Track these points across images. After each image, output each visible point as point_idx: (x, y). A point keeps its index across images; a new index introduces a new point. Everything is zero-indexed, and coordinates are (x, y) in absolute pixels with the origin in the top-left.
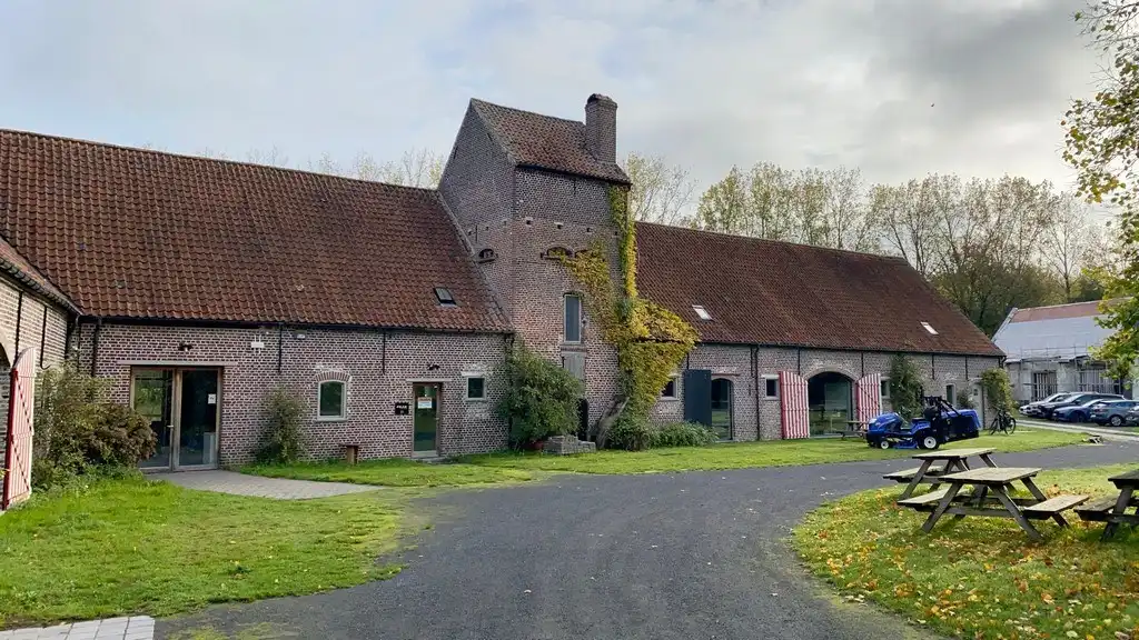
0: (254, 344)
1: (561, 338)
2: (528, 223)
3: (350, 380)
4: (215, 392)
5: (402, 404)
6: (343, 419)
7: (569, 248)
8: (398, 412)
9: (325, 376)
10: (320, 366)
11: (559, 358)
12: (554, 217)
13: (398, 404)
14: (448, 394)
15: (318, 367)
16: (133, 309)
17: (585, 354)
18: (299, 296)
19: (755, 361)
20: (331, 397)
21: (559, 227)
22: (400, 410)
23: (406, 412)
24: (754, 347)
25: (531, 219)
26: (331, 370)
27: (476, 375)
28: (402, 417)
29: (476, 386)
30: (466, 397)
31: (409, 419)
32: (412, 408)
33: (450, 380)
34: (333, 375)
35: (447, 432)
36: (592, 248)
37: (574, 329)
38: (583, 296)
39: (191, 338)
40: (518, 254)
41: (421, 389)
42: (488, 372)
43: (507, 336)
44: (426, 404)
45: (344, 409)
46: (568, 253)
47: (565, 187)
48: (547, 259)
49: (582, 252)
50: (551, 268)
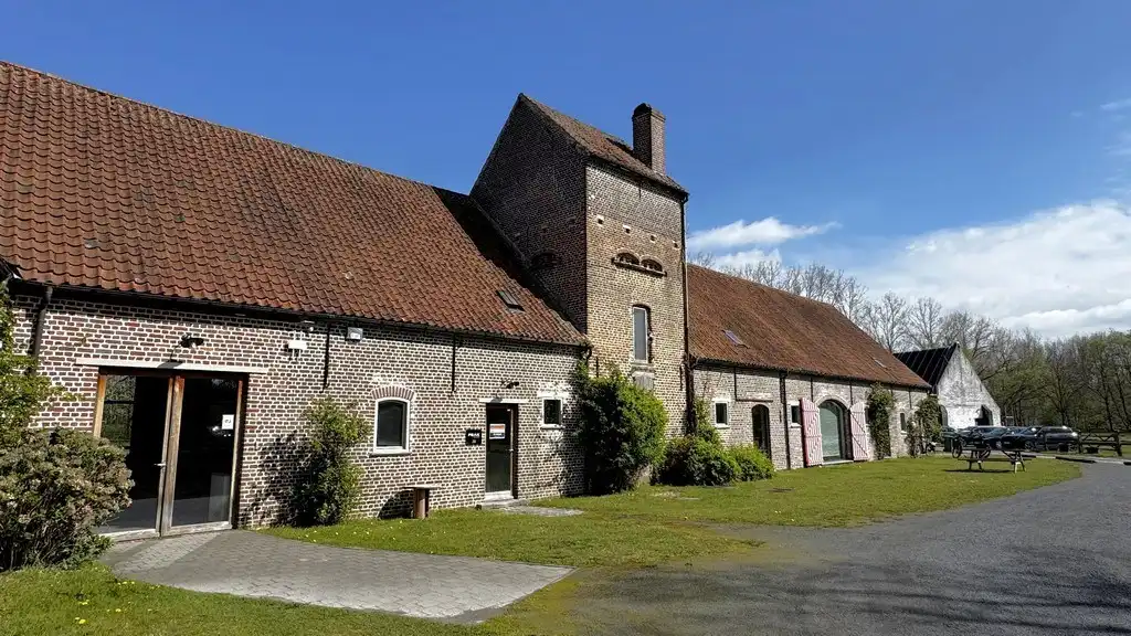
0: (293, 344)
1: (631, 356)
2: (600, 222)
3: (414, 399)
4: (233, 412)
5: (473, 431)
6: (407, 451)
7: (637, 255)
8: (469, 441)
9: (386, 392)
10: (377, 378)
12: (622, 220)
13: (469, 431)
14: (523, 418)
15: (375, 379)
16: (111, 278)
17: (651, 375)
18: (347, 285)
19: (783, 388)
20: (393, 421)
21: (628, 231)
22: (472, 438)
23: (479, 442)
24: (782, 374)
25: (602, 218)
26: (392, 384)
27: (551, 396)
28: (474, 448)
29: (552, 408)
30: (542, 424)
31: (480, 452)
32: (484, 436)
33: (526, 401)
34: (393, 391)
35: (524, 466)
36: (656, 258)
37: (646, 350)
38: (648, 309)
39: (201, 330)
40: (591, 258)
41: (497, 412)
42: (563, 394)
43: (581, 350)
44: (498, 430)
45: (409, 438)
46: (635, 261)
47: (632, 188)
48: (620, 266)
49: (645, 262)
50: (621, 276)
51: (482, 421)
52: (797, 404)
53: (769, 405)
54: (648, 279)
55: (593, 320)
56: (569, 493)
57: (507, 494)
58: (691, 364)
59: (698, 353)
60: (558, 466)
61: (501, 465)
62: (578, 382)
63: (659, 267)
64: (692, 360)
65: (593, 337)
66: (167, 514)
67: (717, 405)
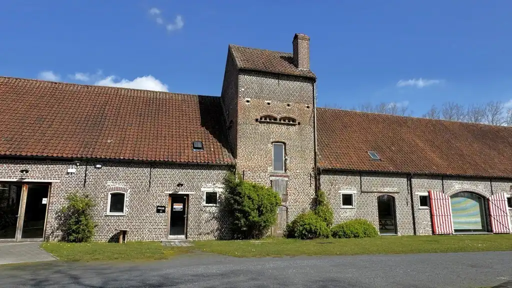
0: (70, 171)
1: (270, 169)
2: (248, 101)
3: (129, 192)
4: (47, 197)
5: (161, 207)
6: (124, 214)
7: (275, 115)
8: (158, 211)
9: (115, 189)
10: (109, 183)
11: (269, 181)
12: (264, 98)
13: (159, 206)
14: (192, 201)
15: (108, 184)
17: (286, 179)
19: (410, 184)
20: (117, 201)
21: (269, 104)
22: (161, 210)
23: (164, 211)
24: (409, 176)
25: (249, 99)
26: (117, 186)
27: (211, 190)
28: (161, 214)
29: (211, 198)
30: (204, 203)
31: (167, 215)
32: (168, 209)
33: (193, 193)
34: (117, 189)
35: (192, 224)
36: (291, 116)
37: (280, 163)
38: (284, 143)
39: (28, 167)
40: (240, 120)
41: (176, 198)
42: (219, 189)
43: (231, 168)
44: (178, 207)
45: (125, 208)
46: (275, 119)
47: (272, 81)
48: (260, 122)
49: (284, 119)
50: (262, 127)
51: (166, 202)
52: (426, 194)
53: (396, 196)
54: (284, 128)
55: (240, 151)
56: (221, 238)
57: (183, 237)
58: (319, 172)
59: (322, 165)
60: (215, 225)
61: (178, 222)
62: (227, 182)
63: (294, 120)
64: (319, 169)
65: (241, 163)
66: (19, 235)
67: (343, 195)
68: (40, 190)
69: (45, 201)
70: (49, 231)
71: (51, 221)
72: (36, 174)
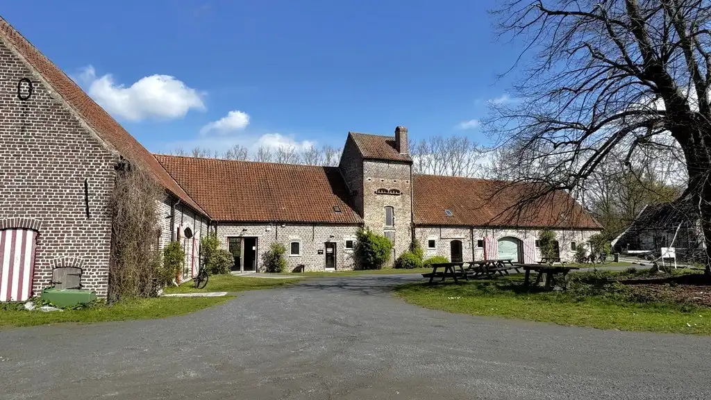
0: (268, 229)
1: (384, 225)
2: (369, 180)
3: (301, 241)
4: (255, 246)
6: (300, 255)
7: (387, 189)
8: (319, 253)
9: (293, 240)
10: (290, 236)
11: (383, 233)
12: (380, 177)
13: (319, 250)
14: (338, 247)
16: (228, 218)
17: (394, 231)
18: (284, 212)
19: (472, 233)
20: (295, 247)
21: (383, 181)
22: (320, 253)
23: (322, 253)
24: (471, 228)
25: (370, 178)
26: (295, 238)
27: (349, 239)
28: (320, 255)
29: (349, 244)
30: (345, 248)
31: (324, 256)
32: (324, 252)
33: (339, 241)
34: (295, 240)
35: (338, 261)
36: (396, 188)
37: (390, 221)
38: (393, 208)
39: (247, 228)
40: (365, 193)
41: (328, 245)
42: (354, 239)
43: (361, 225)
44: (330, 250)
45: (300, 252)
46: (387, 191)
47: (386, 165)
48: (378, 194)
49: (392, 190)
50: (378, 197)
51: (323, 247)
52: (482, 239)
53: (462, 240)
54: (392, 197)
55: (366, 214)
56: (355, 269)
57: (333, 269)
58: (414, 226)
59: (417, 221)
60: (351, 261)
61: (331, 260)
62: (359, 234)
63: (398, 191)
64: (414, 224)
65: (366, 220)
66: (242, 268)
67: (429, 241)
68: (251, 241)
69: (254, 248)
70: (259, 267)
71: (260, 261)
72: (251, 231)
